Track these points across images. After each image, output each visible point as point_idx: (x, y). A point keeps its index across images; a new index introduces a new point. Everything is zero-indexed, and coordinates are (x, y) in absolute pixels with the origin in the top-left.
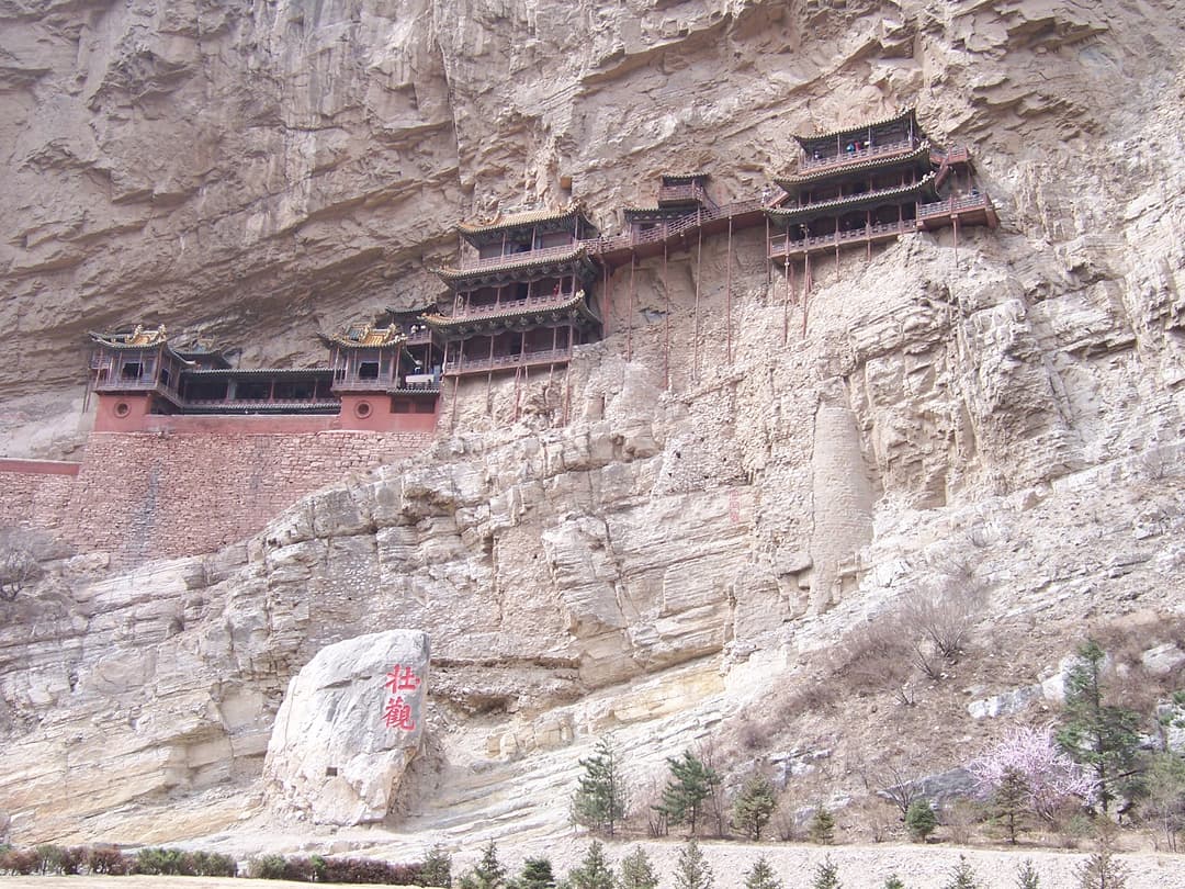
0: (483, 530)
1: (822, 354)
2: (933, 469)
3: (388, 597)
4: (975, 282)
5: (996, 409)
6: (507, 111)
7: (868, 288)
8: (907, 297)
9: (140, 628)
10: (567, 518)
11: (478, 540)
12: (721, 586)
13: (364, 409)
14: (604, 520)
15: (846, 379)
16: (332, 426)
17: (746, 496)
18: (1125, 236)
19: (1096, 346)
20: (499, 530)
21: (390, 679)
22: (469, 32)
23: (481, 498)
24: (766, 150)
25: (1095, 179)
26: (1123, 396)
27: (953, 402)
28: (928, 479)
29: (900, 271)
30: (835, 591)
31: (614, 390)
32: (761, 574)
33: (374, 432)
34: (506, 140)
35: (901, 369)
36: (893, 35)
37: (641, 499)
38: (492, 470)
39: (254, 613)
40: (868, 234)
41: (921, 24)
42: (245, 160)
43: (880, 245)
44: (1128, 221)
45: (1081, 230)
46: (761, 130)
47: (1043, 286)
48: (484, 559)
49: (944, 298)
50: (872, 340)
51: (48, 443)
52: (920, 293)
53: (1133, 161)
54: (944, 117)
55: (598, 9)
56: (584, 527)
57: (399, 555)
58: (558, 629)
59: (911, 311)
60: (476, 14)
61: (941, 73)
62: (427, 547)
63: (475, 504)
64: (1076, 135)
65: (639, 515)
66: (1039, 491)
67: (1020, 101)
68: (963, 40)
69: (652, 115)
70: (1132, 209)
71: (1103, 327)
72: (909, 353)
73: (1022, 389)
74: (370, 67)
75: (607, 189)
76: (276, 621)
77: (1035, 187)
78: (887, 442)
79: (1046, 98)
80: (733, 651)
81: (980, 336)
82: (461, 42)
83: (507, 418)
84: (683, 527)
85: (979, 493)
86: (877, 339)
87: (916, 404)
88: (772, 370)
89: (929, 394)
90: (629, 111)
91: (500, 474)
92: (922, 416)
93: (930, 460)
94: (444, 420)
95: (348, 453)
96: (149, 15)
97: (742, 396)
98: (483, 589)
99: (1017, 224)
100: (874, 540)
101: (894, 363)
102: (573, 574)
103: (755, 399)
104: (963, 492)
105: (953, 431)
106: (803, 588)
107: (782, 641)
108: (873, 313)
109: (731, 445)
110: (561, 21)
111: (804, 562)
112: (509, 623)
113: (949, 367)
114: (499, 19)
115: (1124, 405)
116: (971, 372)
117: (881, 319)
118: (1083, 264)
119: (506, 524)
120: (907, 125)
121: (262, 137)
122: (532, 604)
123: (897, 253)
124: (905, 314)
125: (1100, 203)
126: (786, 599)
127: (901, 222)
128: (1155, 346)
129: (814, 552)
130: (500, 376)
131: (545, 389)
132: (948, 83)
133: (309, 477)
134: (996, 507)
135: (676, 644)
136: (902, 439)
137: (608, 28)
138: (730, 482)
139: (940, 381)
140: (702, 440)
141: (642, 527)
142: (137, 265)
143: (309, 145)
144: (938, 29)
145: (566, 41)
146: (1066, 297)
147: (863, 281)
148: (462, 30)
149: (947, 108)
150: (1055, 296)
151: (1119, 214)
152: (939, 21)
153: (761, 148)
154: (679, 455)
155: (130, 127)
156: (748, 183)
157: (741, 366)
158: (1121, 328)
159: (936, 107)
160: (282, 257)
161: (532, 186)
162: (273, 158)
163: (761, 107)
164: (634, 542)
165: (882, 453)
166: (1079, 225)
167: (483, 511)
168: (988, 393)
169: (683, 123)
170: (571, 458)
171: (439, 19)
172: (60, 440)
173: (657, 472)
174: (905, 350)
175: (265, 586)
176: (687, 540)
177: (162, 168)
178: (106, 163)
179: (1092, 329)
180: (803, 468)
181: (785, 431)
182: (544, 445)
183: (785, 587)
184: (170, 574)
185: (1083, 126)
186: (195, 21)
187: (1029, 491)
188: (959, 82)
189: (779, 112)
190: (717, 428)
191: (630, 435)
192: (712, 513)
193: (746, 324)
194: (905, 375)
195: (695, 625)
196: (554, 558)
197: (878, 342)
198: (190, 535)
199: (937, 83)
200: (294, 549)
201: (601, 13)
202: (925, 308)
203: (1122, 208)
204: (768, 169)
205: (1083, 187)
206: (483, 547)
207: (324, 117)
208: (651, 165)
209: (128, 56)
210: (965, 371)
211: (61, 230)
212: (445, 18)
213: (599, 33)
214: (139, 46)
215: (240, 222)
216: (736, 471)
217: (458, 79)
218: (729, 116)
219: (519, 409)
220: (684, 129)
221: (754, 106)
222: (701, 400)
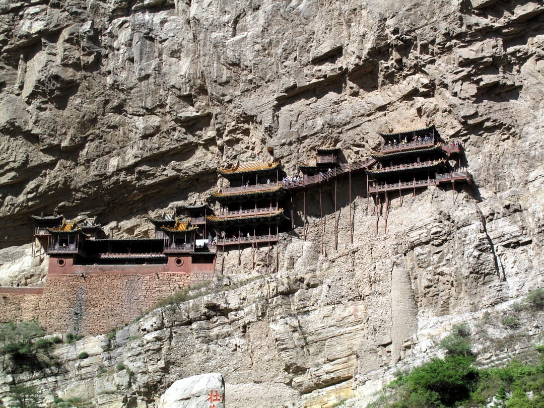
0: (241, 323)
1: (394, 243)
2: (444, 298)
3: (200, 354)
4: (462, 213)
5: (471, 273)
6: (240, 111)
7: (414, 211)
8: (432, 218)
9: (83, 371)
10: (281, 318)
11: (239, 327)
12: (351, 349)
13: (179, 262)
14: (297, 318)
15: (405, 255)
16: (164, 270)
17: (361, 305)
18: (528, 189)
19: (514, 243)
20: (249, 323)
21: (209, 397)
22: (219, 70)
23: (240, 307)
24: (366, 137)
25: (516, 160)
26: (526, 267)
27: (453, 268)
28: (442, 302)
29: (429, 205)
30: (402, 353)
31: (299, 255)
32: (369, 345)
33: (185, 273)
34: (240, 125)
35: (430, 252)
36: (425, 86)
37: (313, 308)
38: (244, 295)
39: (139, 365)
40: (414, 184)
41: (437, 82)
42: (107, 130)
43: (420, 190)
44: (530, 182)
45: (509, 186)
47: (492, 214)
48: (243, 336)
49: (448, 219)
50: (417, 238)
51: (17, 274)
52: (438, 217)
53: (533, 153)
54: (448, 128)
55: (283, 62)
56: (288, 322)
57: (204, 335)
58: (279, 369)
59: (434, 225)
60: (222, 61)
61: (446, 106)
62: (216, 331)
63: (236, 310)
64: (508, 138)
65: (313, 315)
66: (489, 310)
67: (483, 122)
68: (457, 92)
69: (311, 118)
70: (532, 175)
71: (518, 234)
72: (433, 245)
73: (482, 264)
74: (169, 84)
75: (291, 154)
76: (150, 368)
77: (489, 165)
78: (424, 285)
79: (495, 121)
80: (358, 380)
81: (464, 239)
82: (216, 74)
83: (249, 267)
84: (333, 321)
85: (464, 310)
86: (418, 237)
87: (436, 268)
88: (371, 249)
89: (442, 264)
90: (299, 114)
91: (248, 296)
92: (439, 274)
93: (443, 294)
94: (218, 267)
95: (173, 283)
96: (55, 55)
97: (358, 258)
98: (243, 350)
99: (481, 182)
100: (419, 330)
101: (427, 248)
102: (285, 344)
103: (364, 261)
104: (457, 309)
105: (452, 281)
106: (388, 352)
107: (380, 376)
108: (417, 225)
109: (353, 282)
110: (265, 67)
111: (388, 341)
112: (256, 366)
113: (451, 251)
114: (234, 64)
115: (526, 271)
116: (460, 255)
117: (420, 228)
118: (510, 204)
119: (253, 320)
120: (431, 132)
121: (116, 118)
122: (266, 357)
123: (427, 196)
124: (431, 226)
125: (518, 173)
126: (381, 356)
127: (429, 180)
128: (540, 244)
129: (393, 335)
130: (243, 246)
131: (266, 254)
132: (450, 112)
133: (155, 295)
134: (471, 318)
135: (332, 375)
136: (430, 284)
137: (288, 72)
138: (353, 299)
139: (447, 258)
140: (340, 279)
141: (314, 321)
142: (54, 182)
143: (140, 123)
144: (446, 86)
145: (268, 77)
146: (502, 219)
147: (412, 208)
148: (216, 69)
149: (449, 123)
150: (497, 218)
151: (526, 178)
152: (446, 82)
153: (363, 136)
154: (330, 287)
155: (48, 112)
156: (357, 153)
157: (357, 244)
158: (526, 234)
159: (445, 122)
160: (129, 178)
161: (253, 149)
162: (121, 128)
163: (363, 115)
164: (311, 328)
165: (421, 290)
166: (508, 184)
167: (241, 313)
168: (467, 265)
169: (326, 122)
170: (281, 289)
171: (204, 62)
172: (23, 272)
173: (320, 295)
174: (431, 243)
175: (143, 351)
176: (335, 327)
177: (65, 134)
178: (36, 131)
179: (513, 235)
180: (387, 297)
181: (378, 278)
182: (268, 282)
183: (381, 351)
184: (93, 344)
185: (511, 134)
186: (79, 59)
187: (484, 311)
188: (454, 111)
189: (371, 118)
190: (347, 273)
191: (307, 277)
192: (346, 314)
193: (359, 224)
194: (431, 255)
195: (341, 366)
196: (276, 337)
197: (419, 239)
198: (100, 324)
199: (445, 111)
200: (155, 334)
201: (284, 64)
202: (440, 224)
203: (527, 175)
204: (367, 145)
205: (511, 164)
206: (242, 330)
207: (147, 109)
208: (311, 143)
209: (46, 77)
210: (458, 254)
211: (16, 165)
212: (206, 62)
213: (284, 74)
214: (50, 72)
215: (106, 161)
216: (356, 294)
217: (214, 93)
218: (348, 119)
219: (254, 264)
220: (327, 126)
221: (360, 114)
222: (339, 260)
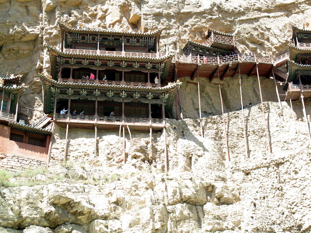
23: (110, 214)
24: (266, 33)
46: (261, 20)
83: (116, 159)
91: (126, 198)
130: (104, 130)
140: (264, 198)
153: (263, 32)
154: (255, 205)
163: (259, 9)
169: (214, 4)
189: (271, 15)
190: (273, 191)
204: (268, 44)
208: (197, 22)
218: (242, 9)
219: (127, 155)
220: (215, 8)
221: (255, 7)
222: (256, 171)
